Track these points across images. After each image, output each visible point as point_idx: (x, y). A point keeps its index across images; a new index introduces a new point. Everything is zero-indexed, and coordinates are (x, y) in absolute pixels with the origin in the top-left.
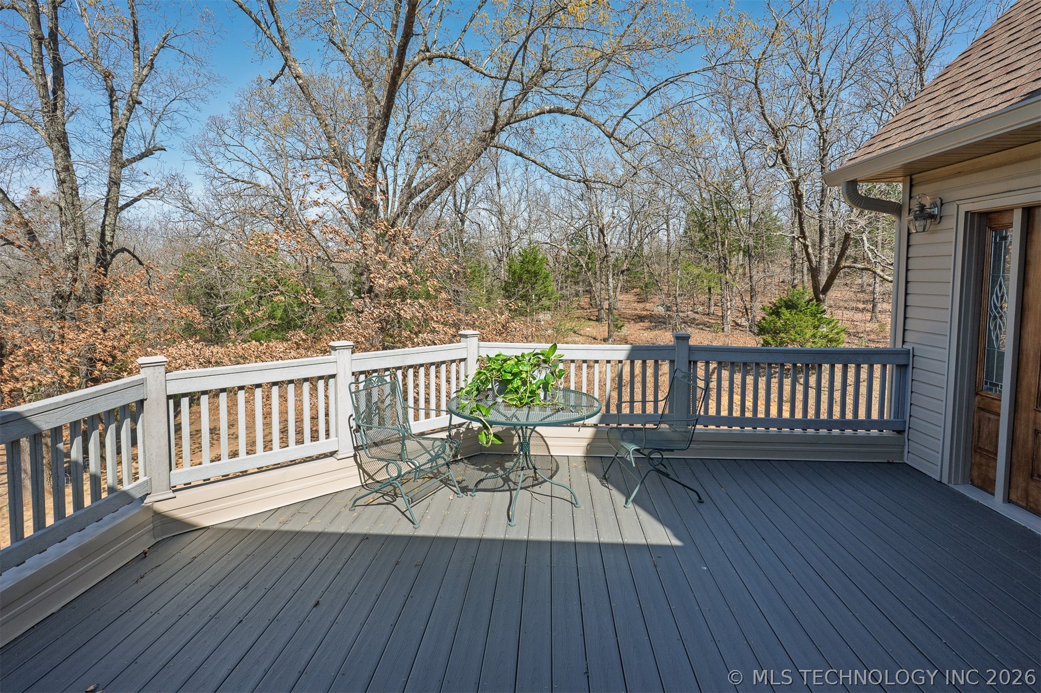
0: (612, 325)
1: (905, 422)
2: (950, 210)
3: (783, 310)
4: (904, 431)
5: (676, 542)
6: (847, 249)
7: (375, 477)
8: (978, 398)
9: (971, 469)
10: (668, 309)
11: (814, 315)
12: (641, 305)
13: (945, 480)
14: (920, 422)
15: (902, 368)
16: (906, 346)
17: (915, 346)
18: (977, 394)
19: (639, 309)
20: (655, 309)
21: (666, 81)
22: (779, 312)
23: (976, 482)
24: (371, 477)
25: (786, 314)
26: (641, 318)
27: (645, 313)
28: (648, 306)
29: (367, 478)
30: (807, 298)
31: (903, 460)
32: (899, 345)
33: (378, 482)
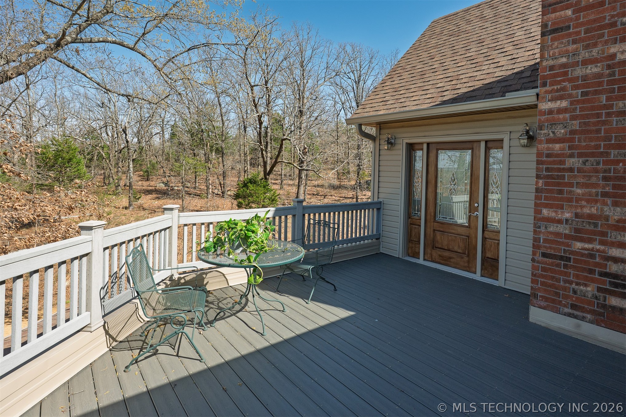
0: (132, 197)
1: (380, 234)
2: (399, 141)
3: (249, 184)
4: (380, 238)
5: (352, 313)
6: (281, 152)
7: (117, 339)
8: (410, 220)
9: (408, 250)
10: (166, 184)
11: (264, 187)
12: (147, 183)
13: (401, 257)
14: (387, 233)
15: (379, 209)
16: (380, 200)
17: (384, 199)
18: (410, 218)
19: (145, 185)
20: (158, 185)
21: (203, 44)
22: (247, 186)
23: (410, 255)
24: (114, 340)
25: (251, 186)
26: (149, 192)
27: (151, 188)
28: (152, 183)
29: (111, 341)
30: (260, 178)
31: (379, 251)
32: (376, 200)
33: (121, 342)
